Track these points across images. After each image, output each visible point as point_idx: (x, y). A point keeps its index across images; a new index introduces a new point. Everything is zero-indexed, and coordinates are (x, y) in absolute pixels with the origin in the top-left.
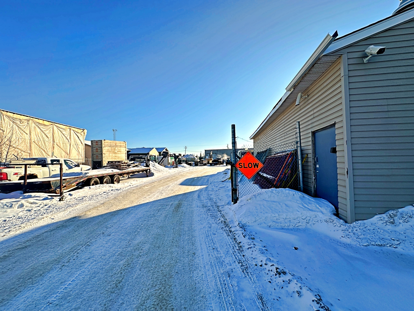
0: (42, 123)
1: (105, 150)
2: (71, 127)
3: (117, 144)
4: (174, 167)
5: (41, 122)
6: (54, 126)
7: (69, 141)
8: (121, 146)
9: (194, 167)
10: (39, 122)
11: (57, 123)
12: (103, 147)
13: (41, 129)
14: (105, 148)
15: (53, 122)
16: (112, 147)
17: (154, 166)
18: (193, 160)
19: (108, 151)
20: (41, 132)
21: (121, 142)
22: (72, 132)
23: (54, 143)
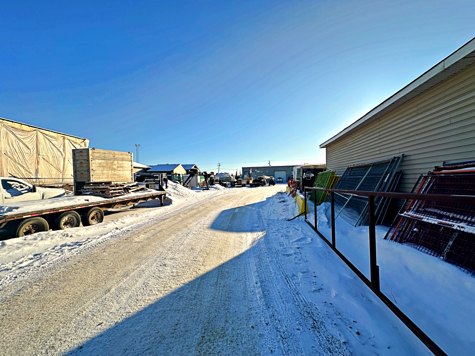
0: (19, 127)
1: (94, 164)
2: (66, 135)
3: (116, 156)
4: (205, 188)
5: (17, 126)
6: (39, 133)
7: (62, 155)
8: (123, 160)
9: (231, 189)
10: (13, 126)
11: (43, 129)
12: (90, 160)
13: (17, 137)
14: (93, 161)
15: (36, 128)
16: (107, 160)
17: (175, 189)
18: (228, 179)
19: (100, 165)
20: (17, 140)
21: (123, 153)
22: (67, 141)
23: (39, 156)
